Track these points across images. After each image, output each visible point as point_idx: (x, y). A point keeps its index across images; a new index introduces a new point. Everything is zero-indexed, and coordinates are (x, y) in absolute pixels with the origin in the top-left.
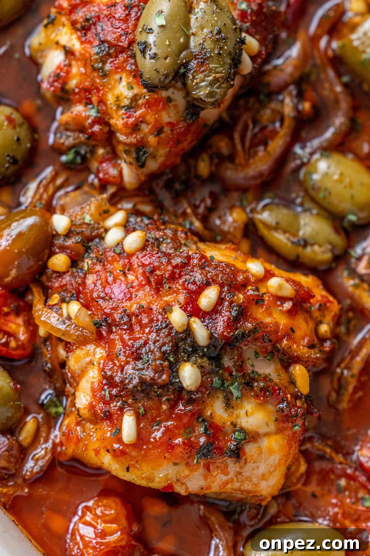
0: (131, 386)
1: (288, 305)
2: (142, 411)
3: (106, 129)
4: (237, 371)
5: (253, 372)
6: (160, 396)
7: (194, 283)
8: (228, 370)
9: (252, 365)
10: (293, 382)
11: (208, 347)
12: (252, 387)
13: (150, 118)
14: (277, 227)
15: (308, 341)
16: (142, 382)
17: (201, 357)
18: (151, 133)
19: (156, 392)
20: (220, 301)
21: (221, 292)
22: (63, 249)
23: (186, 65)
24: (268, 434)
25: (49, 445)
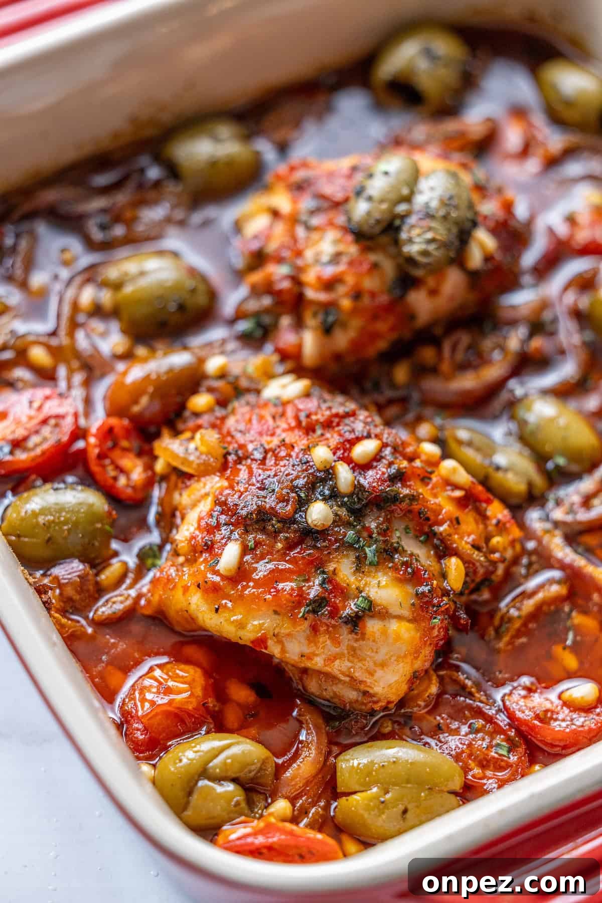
0: (244, 512)
1: (458, 493)
2: (251, 544)
4: (379, 534)
5: (398, 543)
6: (276, 533)
7: (353, 431)
8: (368, 529)
9: (399, 537)
10: (444, 576)
11: (350, 495)
12: (392, 557)
13: (350, 280)
14: (470, 444)
15: (473, 540)
16: (260, 510)
17: (339, 506)
19: (273, 526)
20: (377, 457)
21: (380, 451)
22: (210, 390)
23: (403, 217)
24: (399, 618)
25: (133, 593)
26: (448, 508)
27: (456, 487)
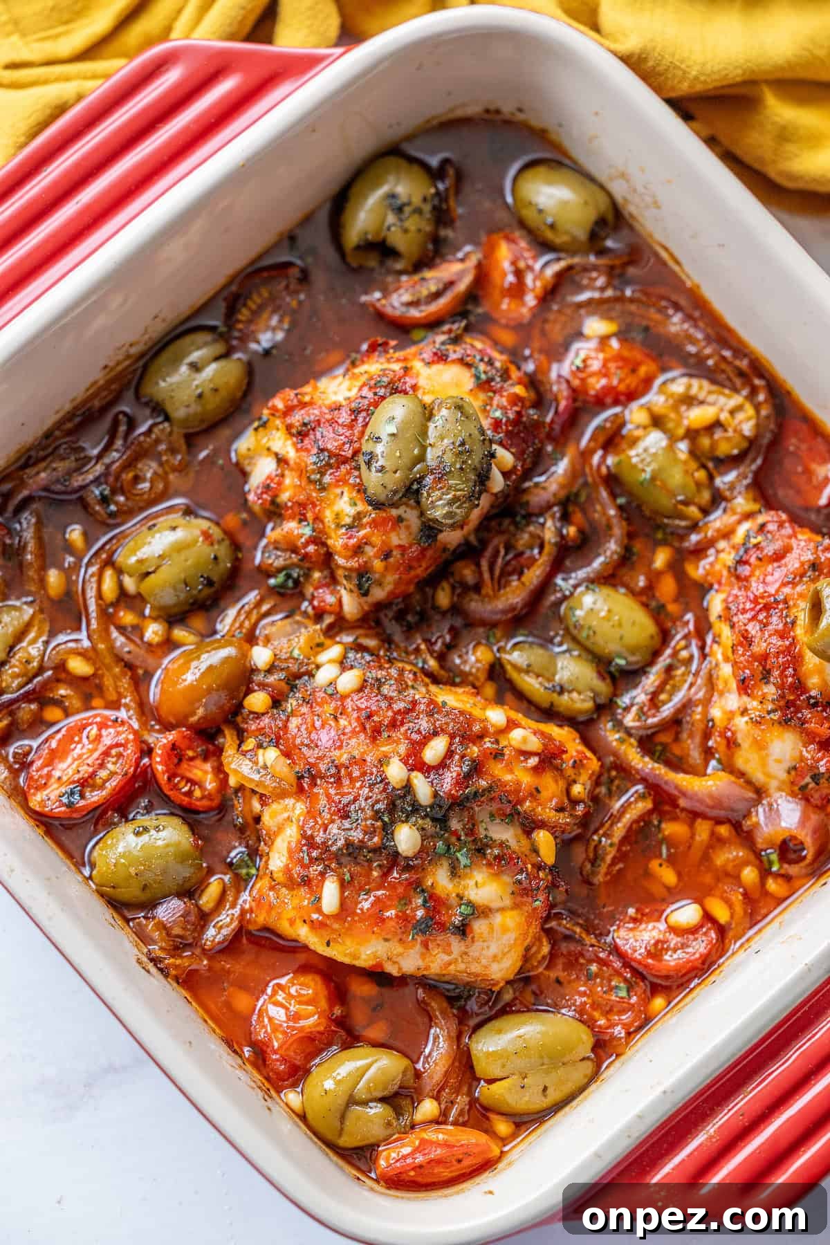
0: (334, 848)
1: (533, 761)
2: (347, 877)
3: (323, 550)
4: (466, 835)
5: (486, 836)
6: (370, 861)
7: (419, 732)
8: (455, 833)
9: (486, 829)
10: (535, 851)
11: (432, 807)
12: (484, 854)
13: (376, 539)
14: (528, 670)
15: (557, 803)
16: (349, 844)
17: (423, 818)
18: (376, 557)
19: (365, 856)
20: (450, 754)
21: (451, 744)
22: (263, 686)
23: (420, 480)
24: (502, 909)
25: (237, 911)
26: (526, 780)
27: (527, 754)
